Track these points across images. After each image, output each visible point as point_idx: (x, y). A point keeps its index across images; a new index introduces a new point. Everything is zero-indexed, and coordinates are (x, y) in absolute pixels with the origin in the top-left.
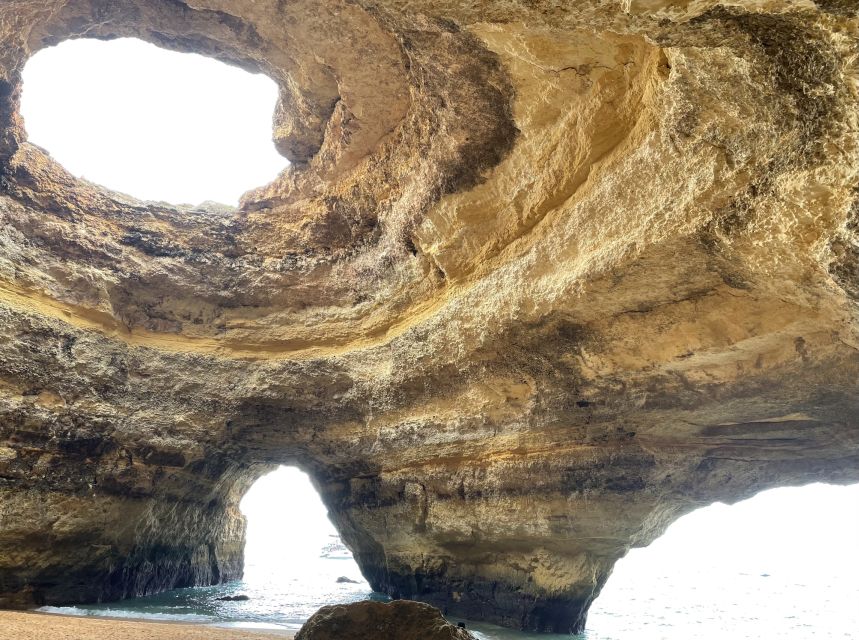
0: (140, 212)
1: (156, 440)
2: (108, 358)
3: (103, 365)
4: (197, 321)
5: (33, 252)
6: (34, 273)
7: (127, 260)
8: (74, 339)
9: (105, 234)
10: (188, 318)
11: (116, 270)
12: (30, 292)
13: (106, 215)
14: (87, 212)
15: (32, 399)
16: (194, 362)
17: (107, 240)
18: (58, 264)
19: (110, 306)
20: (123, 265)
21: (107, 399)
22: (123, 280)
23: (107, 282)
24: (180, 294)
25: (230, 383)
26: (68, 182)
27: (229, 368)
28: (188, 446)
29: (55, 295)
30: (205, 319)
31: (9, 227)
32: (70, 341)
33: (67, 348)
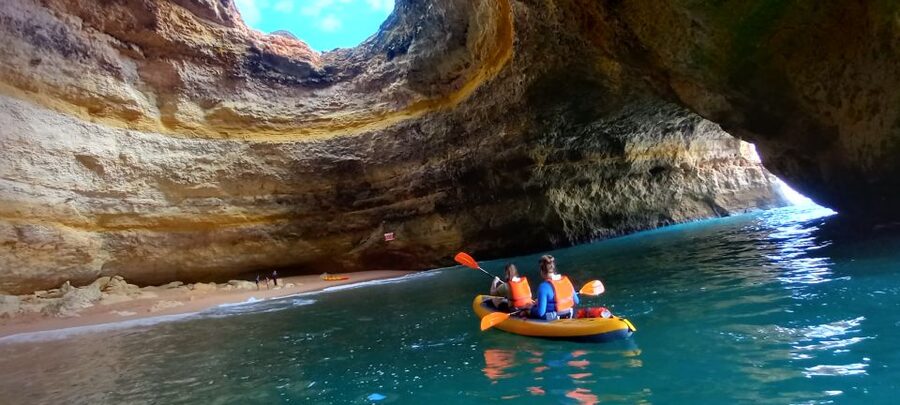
0: (380, 36)
1: (499, 155)
2: (444, 124)
3: (444, 129)
4: (467, 66)
5: (368, 98)
6: (377, 107)
7: (400, 66)
8: (418, 125)
9: (379, 63)
10: (460, 68)
11: (401, 76)
12: (383, 116)
13: (373, 53)
14: (366, 60)
15: (427, 164)
16: (480, 92)
17: (383, 65)
18: (381, 95)
19: (419, 96)
20: (402, 70)
21: (461, 145)
22: (406, 78)
23: (403, 85)
24: (436, 60)
25: (509, 91)
26: (349, 54)
27: (500, 80)
28: (521, 148)
29: (395, 109)
30: (467, 60)
31: (353, 95)
32: (417, 126)
33: (419, 131)
